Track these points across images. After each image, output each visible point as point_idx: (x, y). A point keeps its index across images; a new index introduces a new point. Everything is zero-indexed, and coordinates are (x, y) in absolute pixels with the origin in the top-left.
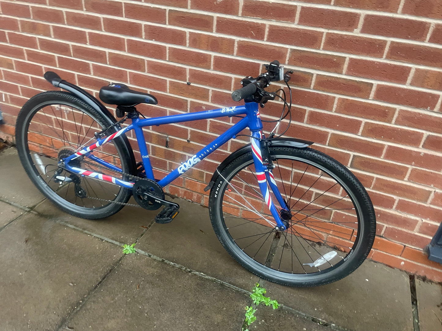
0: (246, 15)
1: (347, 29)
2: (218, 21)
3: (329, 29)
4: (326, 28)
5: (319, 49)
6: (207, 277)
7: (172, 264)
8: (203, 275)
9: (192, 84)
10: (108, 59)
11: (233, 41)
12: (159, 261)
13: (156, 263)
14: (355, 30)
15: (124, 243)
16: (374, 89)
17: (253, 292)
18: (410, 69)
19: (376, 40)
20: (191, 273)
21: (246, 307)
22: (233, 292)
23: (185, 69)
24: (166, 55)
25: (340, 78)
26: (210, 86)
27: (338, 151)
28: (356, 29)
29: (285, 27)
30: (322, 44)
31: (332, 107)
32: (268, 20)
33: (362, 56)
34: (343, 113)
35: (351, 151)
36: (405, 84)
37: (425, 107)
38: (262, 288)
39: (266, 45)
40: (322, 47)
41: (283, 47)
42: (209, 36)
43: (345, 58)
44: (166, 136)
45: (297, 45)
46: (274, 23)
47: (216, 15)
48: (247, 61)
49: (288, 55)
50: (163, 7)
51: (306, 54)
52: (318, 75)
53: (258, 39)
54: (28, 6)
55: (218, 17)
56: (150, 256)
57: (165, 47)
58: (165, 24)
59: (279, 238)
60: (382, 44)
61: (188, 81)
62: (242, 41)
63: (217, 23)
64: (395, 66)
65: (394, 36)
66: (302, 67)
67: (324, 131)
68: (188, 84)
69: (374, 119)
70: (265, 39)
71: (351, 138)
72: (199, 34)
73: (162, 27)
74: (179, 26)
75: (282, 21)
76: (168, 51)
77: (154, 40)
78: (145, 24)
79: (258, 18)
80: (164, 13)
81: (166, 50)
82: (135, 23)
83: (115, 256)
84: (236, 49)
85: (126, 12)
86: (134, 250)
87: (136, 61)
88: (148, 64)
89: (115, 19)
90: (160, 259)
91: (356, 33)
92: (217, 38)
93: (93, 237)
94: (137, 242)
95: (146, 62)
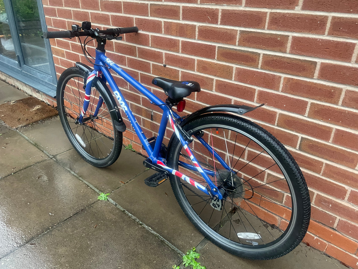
0: (203, 3)
1: (288, 7)
2: (183, 10)
3: (272, 8)
4: (269, 8)
5: (264, 29)
6: (153, 232)
7: (129, 215)
8: (150, 229)
9: (167, 66)
11: (194, 27)
12: (121, 211)
13: (117, 211)
14: (296, 7)
15: (102, 192)
16: (318, 67)
17: (186, 254)
18: (354, 45)
19: (317, 16)
20: (141, 226)
21: (174, 266)
22: (168, 250)
23: (162, 53)
24: (149, 42)
25: (284, 57)
26: (179, 67)
27: (286, 132)
28: (298, 7)
29: (234, 10)
30: (267, 24)
31: (279, 87)
32: (221, 5)
33: (304, 33)
34: (289, 93)
35: (299, 133)
36: (350, 62)
38: (197, 252)
39: (220, 28)
40: (266, 27)
41: (233, 30)
42: (177, 23)
43: (288, 36)
44: (151, 110)
45: (245, 26)
46: (226, 7)
47: (181, 5)
48: (205, 44)
49: (238, 37)
50: (146, 2)
51: (254, 35)
52: (264, 54)
53: (214, 23)
54: (71, 10)
55: (183, 6)
56: (116, 205)
57: (148, 35)
58: (148, 16)
59: (234, 213)
60: (324, 20)
61: (164, 64)
62: (202, 26)
64: (338, 43)
65: (335, 11)
66: (250, 47)
67: (272, 111)
68: (165, 66)
69: (320, 100)
70: (219, 23)
71: (298, 118)
72: (171, 22)
73: (146, 19)
74: (157, 17)
75: (232, 5)
76: (150, 38)
77: (141, 30)
78: (136, 17)
79: (213, 4)
80: (147, 7)
81: (149, 38)
82: (130, 17)
83: (91, 200)
84: (197, 33)
85: (124, 9)
86: (107, 199)
87: (131, 48)
88: (138, 50)
89: (118, 15)
90: (122, 209)
91: (298, 11)
92: (183, 24)
93: (83, 183)
94: (112, 192)
95: (137, 48)
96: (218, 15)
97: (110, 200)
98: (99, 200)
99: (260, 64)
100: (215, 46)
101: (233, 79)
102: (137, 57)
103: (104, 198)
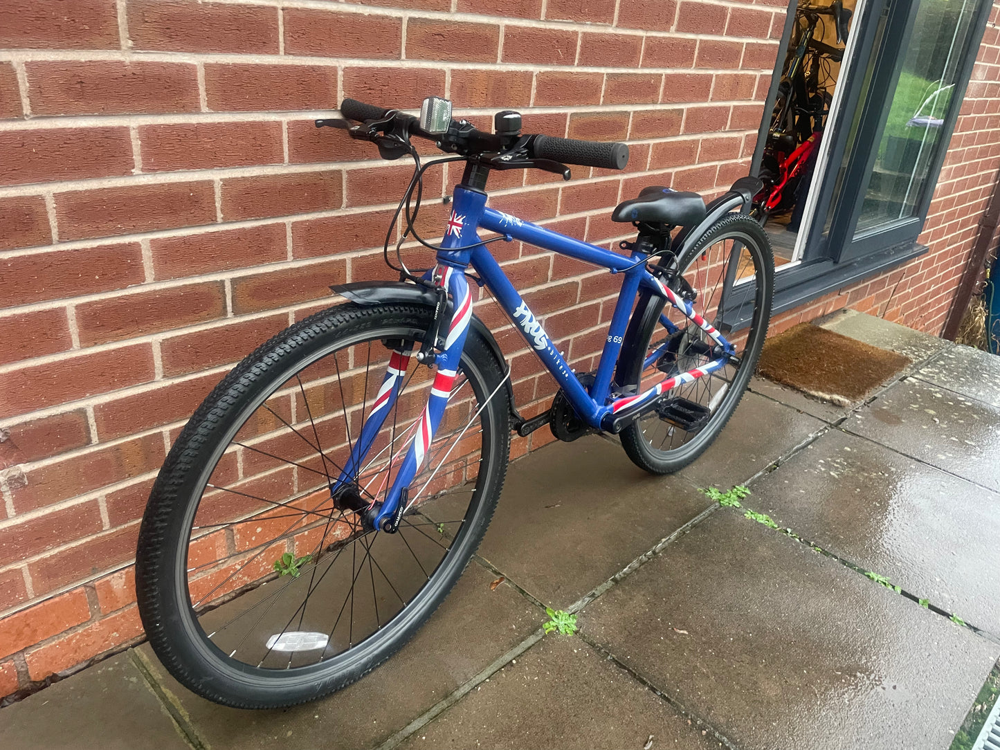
0: (551, 18)
2: (507, 36)
3: (647, 30)
6: (672, 538)
10: (218, 205)
11: (530, 76)
12: (613, 586)
16: (684, 117)
17: (716, 500)
18: (711, 76)
20: (659, 553)
21: (745, 517)
22: (713, 520)
28: (673, 27)
30: (641, 58)
32: (581, 24)
36: (707, 101)
37: (715, 129)
39: (578, 73)
40: (640, 62)
41: (598, 73)
42: (490, 71)
43: (662, 75)
45: (614, 66)
46: (589, 28)
47: (504, 22)
48: (549, 114)
49: (604, 87)
50: (394, 13)
52: (634, 112)
53: (567, 64)
58: (398, 58)
60: (693, 46)
61: (443, 195)
62: (544, 73)
63: (505, 40)
64: (701, 77)
65: (702, 32)
68: (446, 201)
70: (576, 62)
72: (472, 71)
73: (390, 68)
74: (430, 59)
75: (599, 23)
78: (347, 66)
79: (569, 21)
80: (399, 29)
82: (319, 66)
83: (576, 651)
84: (534, 92)
85: (291, 38)
86: (570, 615)
87: (317, 182)
88: (350, 181)
89: (250, 63)
90: (610, 583)
91: (673, 34)
92: (504, 73)
93: (488, 680)
94: (542, 605)
95: (345, 176)
96: (576, 46)
97: (573, 607)
98: (576, 632)
99: (629, 132)
100: (565, 115)
101: (590, 176)
102: (344, 205)
103: (569, 621)
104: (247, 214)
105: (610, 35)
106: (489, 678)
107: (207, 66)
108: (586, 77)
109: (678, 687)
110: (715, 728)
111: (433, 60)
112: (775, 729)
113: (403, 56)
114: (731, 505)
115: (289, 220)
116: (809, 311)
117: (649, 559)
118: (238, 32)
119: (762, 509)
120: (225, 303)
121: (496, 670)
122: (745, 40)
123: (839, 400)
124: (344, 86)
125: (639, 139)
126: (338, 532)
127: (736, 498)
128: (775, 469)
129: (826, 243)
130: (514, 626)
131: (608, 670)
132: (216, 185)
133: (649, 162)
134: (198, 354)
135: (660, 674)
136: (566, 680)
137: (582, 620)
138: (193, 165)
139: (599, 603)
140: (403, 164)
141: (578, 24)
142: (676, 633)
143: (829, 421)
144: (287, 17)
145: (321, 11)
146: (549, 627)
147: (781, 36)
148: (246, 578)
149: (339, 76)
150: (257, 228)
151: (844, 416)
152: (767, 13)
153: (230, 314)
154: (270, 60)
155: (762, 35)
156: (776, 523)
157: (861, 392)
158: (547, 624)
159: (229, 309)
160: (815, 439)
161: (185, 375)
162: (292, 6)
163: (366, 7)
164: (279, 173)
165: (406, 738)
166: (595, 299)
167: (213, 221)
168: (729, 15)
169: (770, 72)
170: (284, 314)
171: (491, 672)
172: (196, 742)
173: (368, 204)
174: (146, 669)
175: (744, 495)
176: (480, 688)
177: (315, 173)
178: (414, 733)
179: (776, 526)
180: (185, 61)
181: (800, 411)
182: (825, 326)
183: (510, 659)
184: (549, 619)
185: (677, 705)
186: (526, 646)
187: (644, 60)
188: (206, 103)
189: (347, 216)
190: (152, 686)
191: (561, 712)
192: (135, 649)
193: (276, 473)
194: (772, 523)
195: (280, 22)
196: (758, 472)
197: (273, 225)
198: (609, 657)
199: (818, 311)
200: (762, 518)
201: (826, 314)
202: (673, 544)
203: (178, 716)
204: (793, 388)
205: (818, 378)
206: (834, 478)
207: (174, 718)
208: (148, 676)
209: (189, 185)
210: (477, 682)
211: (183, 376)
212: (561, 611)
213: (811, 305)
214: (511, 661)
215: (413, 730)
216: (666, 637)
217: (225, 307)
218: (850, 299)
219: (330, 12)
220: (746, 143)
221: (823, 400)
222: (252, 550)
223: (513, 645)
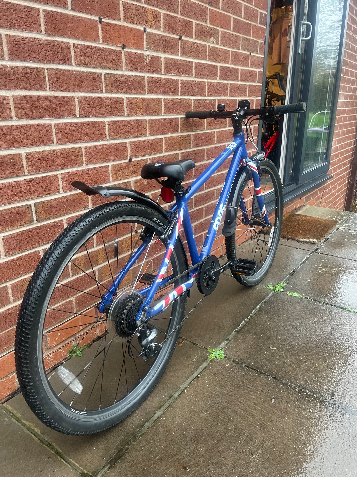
0: (167, 73)
2: (148, 81)
5: (205, 95)
8: (255, 311)
9: (132, 159)
10: (25, 166)
11: (160, 100)
12: (237, 333)
14: (217, 78)
15: (207, 358)
19: (225, 84)
21: (287, 295)
23: (126, 143)
24: (105, 132)
26: (148, 154)
29: (189, 81)
32: (180, 76)
33: (222, 96)
39: (181, 99)
41: (189, 99)
42: (143, 98)
43: (216, 99)
44: (113, 242)
45: (196, 96)
46: (183, 78)
47: (147, 75)
48: (171, 118)
49: (192, 105)
50: (98, 71)
53: (175, 94)
55: (148, 77)
56: (229, 339)
58: (102, 92)
60: (227, 86)
61: (129, 158)
62: (166, 99)
63: (148, 83)
65: (230, 80)
70: (179, 93)
72: (135, 98)
73: (99, 97)
74: (116, 92)
75: (187, 76)
76: (107, 127)
77: (91, 116)
78: (79, 96)
79: (174, 75)
80: (100, 78)
81: (105, 126)
82: (66, 96)
83: (227, 366)
84: (163, 108)
85: (52, 83)
86: (220, 350)
87: (71, 153)
88: (86, 152)
89: (34, 95)
90: (234, 333)
91: (218, 80)
92: (149, 99)
93: (188, 386)
94: (205, 348)
95: (83, 150)
96: (178, 86)
97: (220, 346)
98: (225, 357)
99: (206, 126)
100: (178, 118)
101: (192, 147)
102: (84, 164)
103: (220, 353)
104: (39, 170)
105: (192, 81)
106: (189, 385)
107: (14, 97)
108: (185, 101)
109: (279, 373)
110: (301, 387)
111: (118, 93)
112: (328, 382)
113: (104, 91)
114: (279, 291)
115: (59, 172)
116: (290, 207)
117: (250, 320)
118: (27, 80)
119: (294, 290)
120: (32, 216)
121: (191, 381)
122: (248, 84)
123: (313, 241)
124: (78, 106)
125: (210, 129)
126: (97, 332)
127: (281, 288)
128: (294, 273)
129: (291, 176)
130: (195, 360)
131: (244, 371)
132: (23, 156)
133: (216, 140)
134: (21, 243)
135: (269, 368)
136: (226, 379)
137: (227, 351)
138: (11, 146)
139: (232, 343)
140: (109, 143)
141: (178, 76)
142: (271, 349)
143: (311, 250)
144: (50, 73)
145: (65, 70)
146: (211, 357)
147: (262, 82)
148: (55, 361)
149: (76, 101)
150: (45, 177)
151: (317, 248)
152: (255, 71)
153: (35, 222)
154: (43, 93)
155: (254, 81)
156: (301, 295)
157: (322, 237)
158: (210, 356)
159: (35, 219)
160: (308, 259)
161: (16, 255)
162: (51, 68)
163: (85, 68)
164: (52, 149)
165: (156, 420)
166: (201, 206)
167: (23, 174)
168: (240, 72)
169: (260, 98)
170: (61, 220)
171: (189, 382)
172: (47, 443)
173: (95, 163)
174: (12, 413)
175: (284, 286)
176: (185, 391)
177: (70, 148)
178: (159, 417)
179: (302, 297)
180: (3, 94)
181: (298, 248)
182: (298, 213)
183: (197, 375)
184: (210, 354)
185: (281, 381)
186: (203, 368)
187: (208, 93)
188: (15, 115)
189: (86, 169)
190: (17, 420)
191: (228, 394)
192: (3, 404)
193: (65, 303)
194: (299, 296)
195: (46, 75)
196: (287, 276)
197: (52, 175)
198: (243, 366)
199: (293, 207)
200: (295, 294)
201: (296, 208)
202: (258, 311)
203: (34, 433)
204: (292, 239)
205: (301, 233)
206: (321, 273)
207: (33, 434)
208: (14, 416)
209: (10, 156)
210: (184, 388)
211: (15, 255)
212: (215, 349)
213: (290, 204)
214: (198, 375)
215: (158, 416)
216: (267, 352)
217: (32, 218)
218: (305, 201)
219: (69, 70)
220: (254, 130)
221: (306, 242)
222: (57, 345)
223: (197, 368)
